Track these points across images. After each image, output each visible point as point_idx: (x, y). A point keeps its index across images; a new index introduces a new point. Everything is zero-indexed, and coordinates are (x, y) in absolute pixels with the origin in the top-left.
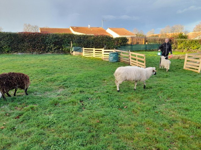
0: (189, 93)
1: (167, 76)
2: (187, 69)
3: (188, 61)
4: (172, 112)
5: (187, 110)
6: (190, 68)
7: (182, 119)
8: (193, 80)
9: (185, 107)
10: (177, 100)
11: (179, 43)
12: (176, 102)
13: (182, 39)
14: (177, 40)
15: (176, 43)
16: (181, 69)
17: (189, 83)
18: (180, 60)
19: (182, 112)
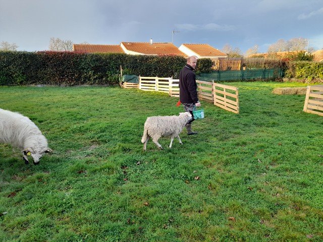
0: (310, 154)
1: (274, 123)
2: (308, 111)
3: (310, 98)
4: (277, 188)
5: (304, 185)
6: (315, 110)
7: (294, 202)
8: (318, 131)
9: (300, 179)
10: (288, 166)
11: (298, 68)
12: (286, 170)
13: (304, 62)
14: (295, 62)
15: (294, 68)
16: (299, 112)
17: (310, 135)
18: (299, 96)
19: (295, 188)
